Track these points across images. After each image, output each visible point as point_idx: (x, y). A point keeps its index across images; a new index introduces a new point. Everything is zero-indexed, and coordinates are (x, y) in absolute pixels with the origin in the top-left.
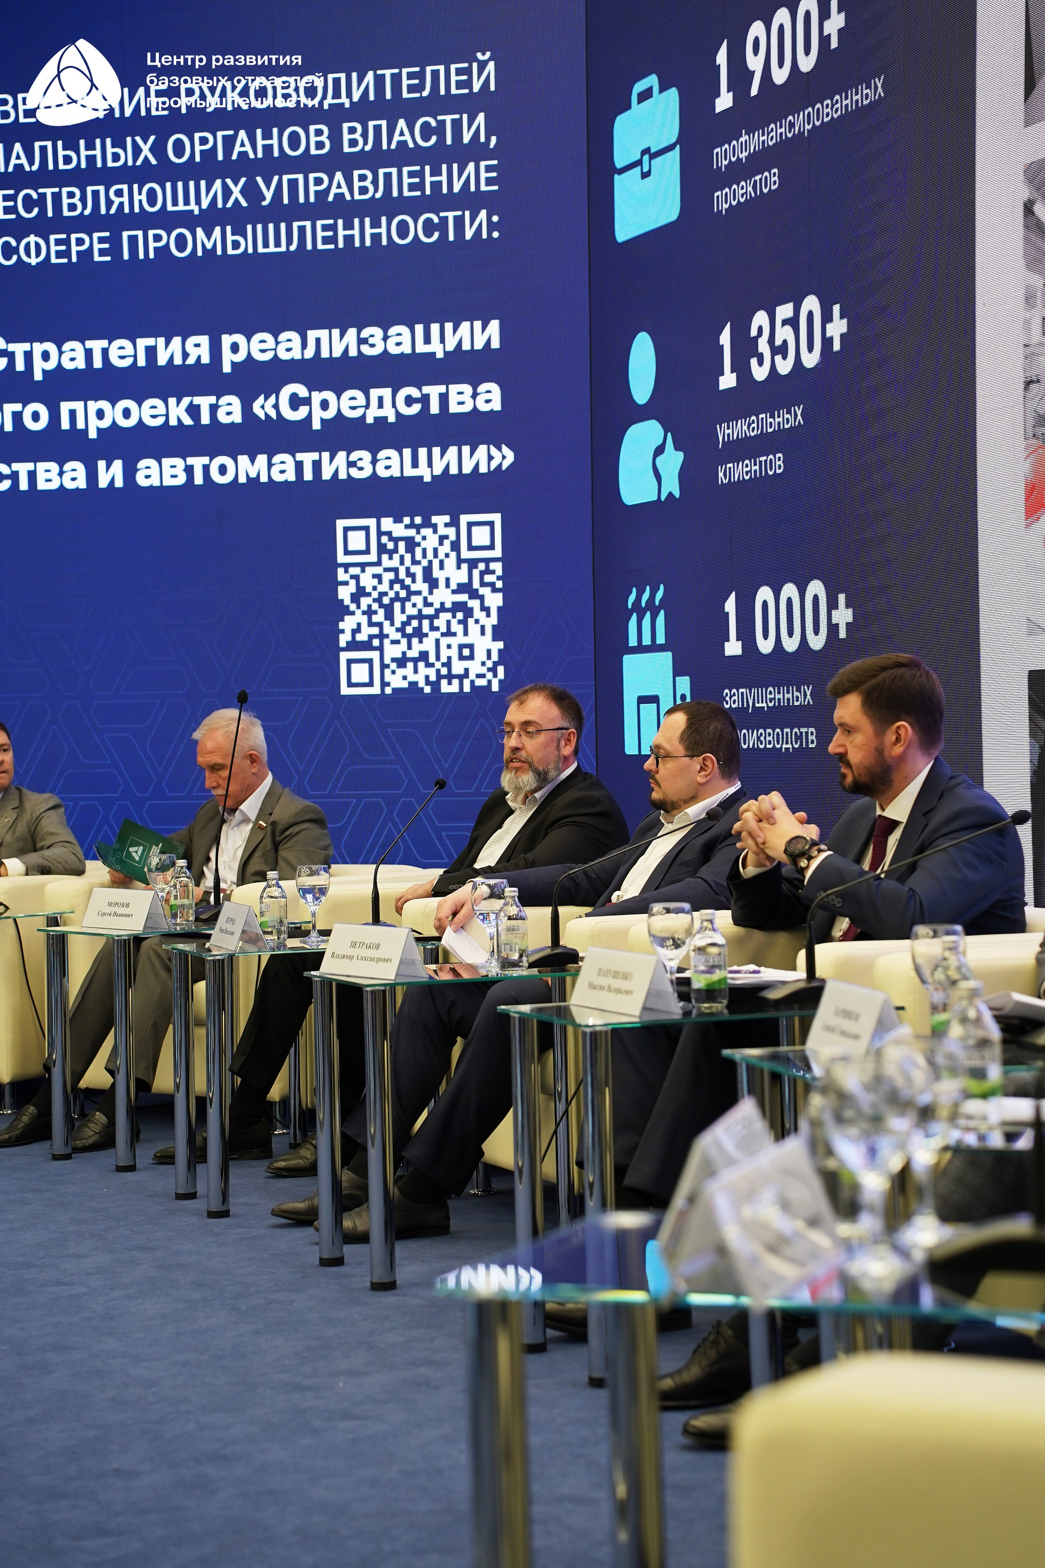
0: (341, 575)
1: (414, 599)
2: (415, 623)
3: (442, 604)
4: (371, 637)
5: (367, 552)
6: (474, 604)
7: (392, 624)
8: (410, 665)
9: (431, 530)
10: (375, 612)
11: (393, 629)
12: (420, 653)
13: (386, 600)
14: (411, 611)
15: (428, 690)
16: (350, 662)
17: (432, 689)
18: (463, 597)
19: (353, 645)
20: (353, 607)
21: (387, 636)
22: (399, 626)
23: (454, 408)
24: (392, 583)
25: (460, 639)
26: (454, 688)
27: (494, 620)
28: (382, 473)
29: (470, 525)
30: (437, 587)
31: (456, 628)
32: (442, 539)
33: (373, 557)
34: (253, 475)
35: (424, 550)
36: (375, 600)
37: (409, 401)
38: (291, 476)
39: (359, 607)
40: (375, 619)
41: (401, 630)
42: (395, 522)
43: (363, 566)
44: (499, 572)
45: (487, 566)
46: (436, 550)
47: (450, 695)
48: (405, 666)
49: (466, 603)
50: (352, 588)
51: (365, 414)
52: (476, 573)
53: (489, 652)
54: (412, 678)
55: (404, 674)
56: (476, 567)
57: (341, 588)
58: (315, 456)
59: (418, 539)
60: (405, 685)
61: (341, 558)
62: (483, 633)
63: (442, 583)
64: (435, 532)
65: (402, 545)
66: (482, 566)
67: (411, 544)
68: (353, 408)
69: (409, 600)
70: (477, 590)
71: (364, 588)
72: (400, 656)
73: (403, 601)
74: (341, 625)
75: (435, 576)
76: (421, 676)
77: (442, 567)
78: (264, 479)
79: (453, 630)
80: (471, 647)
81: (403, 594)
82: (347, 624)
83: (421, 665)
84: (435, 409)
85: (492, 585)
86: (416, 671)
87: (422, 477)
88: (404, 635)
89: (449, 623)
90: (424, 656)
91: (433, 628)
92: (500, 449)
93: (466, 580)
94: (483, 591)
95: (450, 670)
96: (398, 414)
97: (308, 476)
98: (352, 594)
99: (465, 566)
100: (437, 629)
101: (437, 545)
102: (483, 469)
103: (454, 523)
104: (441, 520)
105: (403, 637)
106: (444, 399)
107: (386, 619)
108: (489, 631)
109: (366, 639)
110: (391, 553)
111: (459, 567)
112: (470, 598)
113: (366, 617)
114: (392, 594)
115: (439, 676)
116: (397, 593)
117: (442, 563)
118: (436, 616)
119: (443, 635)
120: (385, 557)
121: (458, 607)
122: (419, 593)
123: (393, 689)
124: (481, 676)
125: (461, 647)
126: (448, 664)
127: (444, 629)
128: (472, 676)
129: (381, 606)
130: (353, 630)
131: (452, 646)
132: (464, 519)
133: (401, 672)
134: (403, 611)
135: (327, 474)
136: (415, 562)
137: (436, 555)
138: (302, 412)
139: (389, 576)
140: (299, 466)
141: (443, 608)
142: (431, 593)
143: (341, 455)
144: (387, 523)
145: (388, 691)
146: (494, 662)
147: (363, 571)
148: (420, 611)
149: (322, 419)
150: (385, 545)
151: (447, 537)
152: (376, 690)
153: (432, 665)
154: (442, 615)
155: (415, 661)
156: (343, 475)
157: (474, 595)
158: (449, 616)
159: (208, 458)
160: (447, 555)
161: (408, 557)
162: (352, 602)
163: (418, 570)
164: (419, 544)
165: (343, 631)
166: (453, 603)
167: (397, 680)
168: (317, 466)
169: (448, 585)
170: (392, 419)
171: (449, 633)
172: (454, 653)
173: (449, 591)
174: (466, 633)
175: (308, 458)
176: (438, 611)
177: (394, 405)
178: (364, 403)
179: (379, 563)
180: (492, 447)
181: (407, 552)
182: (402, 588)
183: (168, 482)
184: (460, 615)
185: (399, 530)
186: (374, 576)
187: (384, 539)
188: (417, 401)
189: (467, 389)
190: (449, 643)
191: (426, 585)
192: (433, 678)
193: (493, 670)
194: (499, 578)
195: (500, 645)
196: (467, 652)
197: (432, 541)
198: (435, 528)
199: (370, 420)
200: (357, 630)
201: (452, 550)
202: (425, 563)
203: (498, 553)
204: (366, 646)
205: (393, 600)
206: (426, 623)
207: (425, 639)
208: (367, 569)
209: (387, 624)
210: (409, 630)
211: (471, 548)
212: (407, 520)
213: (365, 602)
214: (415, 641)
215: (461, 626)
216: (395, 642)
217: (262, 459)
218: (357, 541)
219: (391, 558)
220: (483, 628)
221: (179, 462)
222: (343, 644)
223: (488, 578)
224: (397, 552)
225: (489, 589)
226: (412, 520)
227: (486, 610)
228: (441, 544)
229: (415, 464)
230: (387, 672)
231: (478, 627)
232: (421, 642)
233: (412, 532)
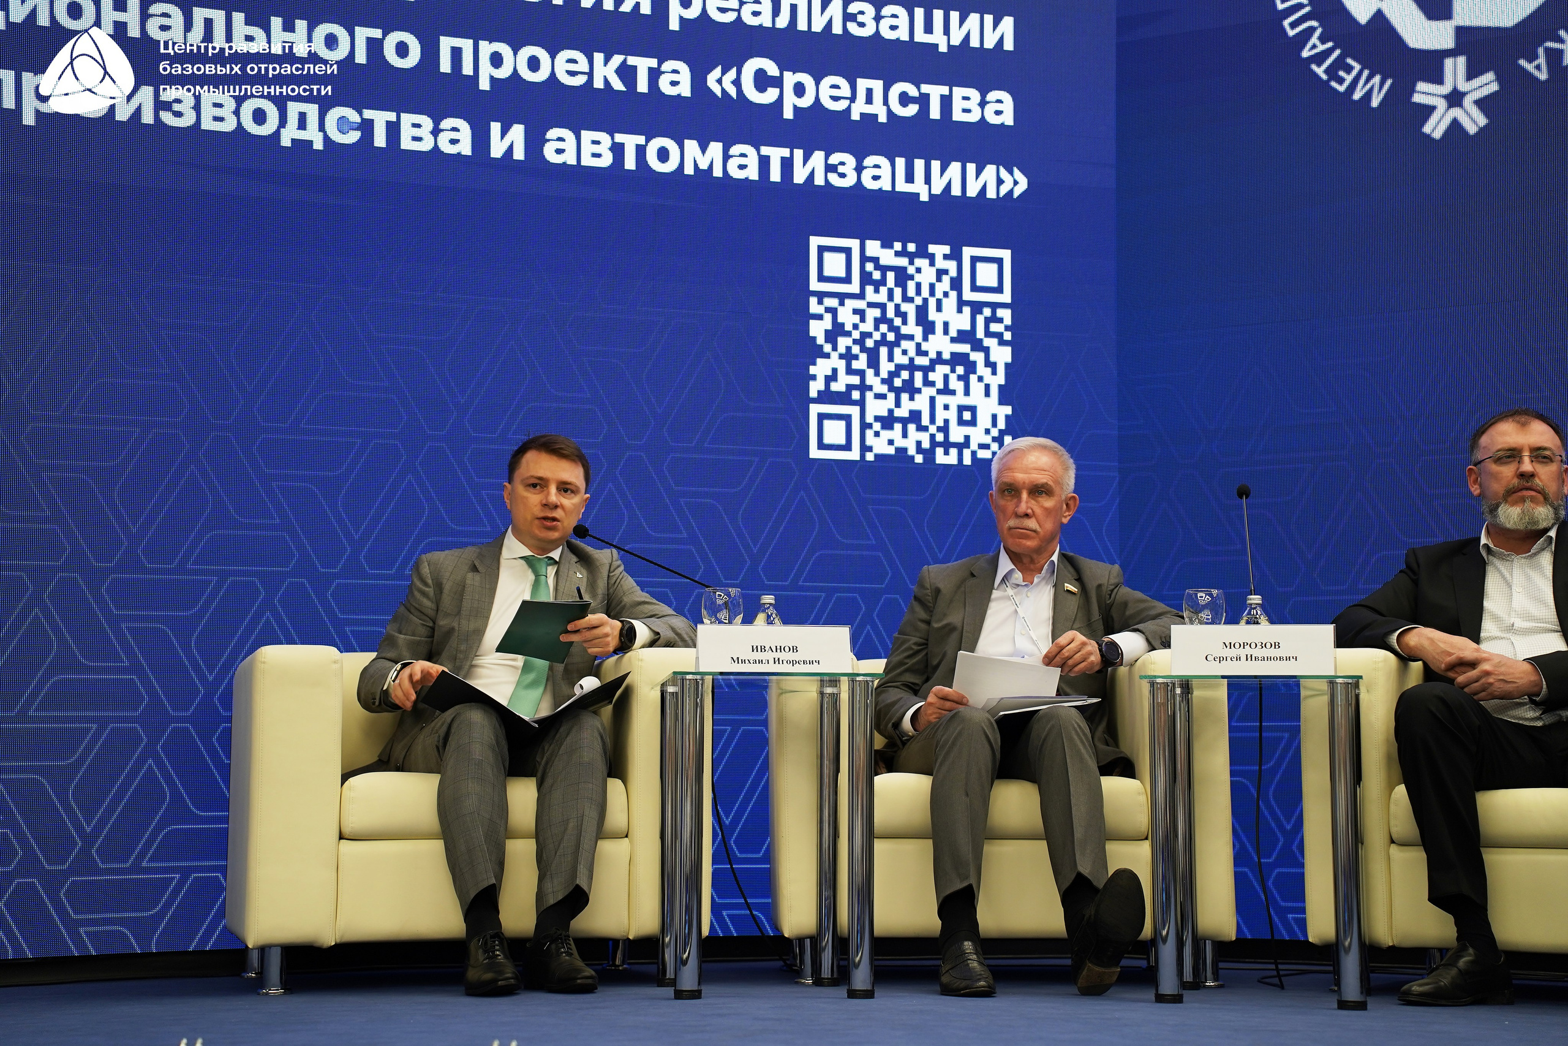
0: (814, 307)
1: (905, 344)
2: (905, 375)
3: (939, 354)
4: (850, 388)
5: (847, 280)
6: (978, 357)
7: (877, 374)
8: (898, 427)
9: (926, 261)
10: (856, 357)
11: (878, 379)
12: (911, 412)
13: (869, 343)
14: (900, 359)
15: (919, 459)
16: (822, 417)
17: (924, 459)
18: (965, 348)
19: (827, 396)
20: (828, 348)
21: (870, 388)
22: (886, 376)
23: (958, 116)
24: (877, 322)
25: (960, 399)
26: (952, 459)
27: (1001, 378)
28: (869, 184)
29: (974, 260)
30: (933, 333)
31: (956, 384)
32: (941, 273)
33: (854, 287)
34: (703, 165)
35: (918, 286)
36: (855, 342)
37: (905, 99)
38: (753, 173)
39: (835, 349)
40: (856, 365)
41: (888, 381)
42: (883, 246)
43: (842, 297)
44: (1008, 321)
45: (994, 312)
46: (932, 287)
47: (947, 467)
48: (891, 428)
49: (968, 355)
50: (827, 323)
51: (849, 108)
52: (980, 320)
53: (994, 417)
54: (900, 442)
55: (891, 438)
56: (981, 313)
57: (812, 323)
58: (785, 152)
59: (911, 270)
60: (891, 451)
61: (815, 285)
62: (987, 394)
63: (939, 328)
64: (932, 264)
65: (891, 276)
66: (987, 312)
67: (902, 276)
68: (835, 99)
69: (899, 345)
70: (981, 340)
71: (843, 325)
72: (885, 414)
73: (891, 346)
74: (813, 370)
75: (931, 318)
76: (912, 441)
77: (939, 309)
78: (718, 172)
79: (951, 387)
80: (973, 409)
81: (891, 337)
82: (821, 369)
83: (912, 427)
84: (935, 113)
85: (999, 336)
86: (905, 435)
87: (918, 195)
88: (892, 388)
89: (946, 377)
90: (915, 416)
91: (928, 383)
92: (1011, 173)
93: (968, 327)
94: (988, 342)
95: (946, 436)
96: (890, 113)
97: (775, 176)
98: (826, 331)
99: (967, 310)
100: (932, 384)
101: (934, 280)
102: (991, 194)
103: (955, 255)
104: (939, 250)
105: (890, 390)
106: (946, 102)
107: (869, 367)
108: (994, 392)
109: (843, 389)
110: (878, 285)
111: (960, 311)
112: (972, 350)
113: (843, 362)
114: (877, 336)
115: (934, 443)
116: (884, 335)
117: (939, 302)
118: (931, 368)
119: (939, 392)
120: (869, 289)
121: (958, 359)
122: (911, 337)
123: (876, 456)
124: (985, 447)
125: (961, 409)
126: (945, 429)
127: (940, 385)
128: (974, 446)
129: (863, 349)
130: (826, 377)
131: (950, 407)
132: (968, 252)
133: (886, 435)
134: (891, 358)
135: (800, 176)
136: (906, 299)
137: (932, 293)
138: (770, 96)
139: (873, 313)
140: (764, 162)
141: (939, 360)
142: (925, 339)
143: (818, 157)
144: (873, 247)
145: (870, 457)
146: (1000, 431)
147: (842, 304)
148: (912, 360)
149: (795, 107)
150: (871, 274)
151: (946, 272)
152: (854, 455)
153: (926, 429)
154: (938, 367)
155: (904, 422)
156: (819, 181)
157: (978, 346)
158: (945, 369)
159: (643, 138)
160: (946, 294)
161: (898, 292)
162: (826, 341)
163: (910, 309)
164: (912, 278)
165: (814, 378)
166: (952, 354)
167: (881, 445)
168: (787, 165)
169: (946, 332)
170: (883, 118)
171: (947, 391)
172: (952, 415)
173: (948, 338)
174: (967, 392)
175: (776, 154)
176: (934, 363)
177: (886, 102)
178: (849, 95)
179: (861, 296)
180: (1002, 170)
181: (896, 285)
182: (890, 330)
183: (587, 161)
184: (960, 370)
185: (888, 257)
186: (856, 312)
187: (870, 267)
188: (914, 100)
189: (974, 94)
190: (946, 402)
191: (920, 329)
192: (926, 445)
193: (999, 440)
194: (1007, 328)
195: (1008, 410)
196: (968, 415)
197: (927, 275)
198: (932, 258)
199: (855, 116)
200: (832, 377)
201: (952, 289)
202: (919, 301)
203: (1006, 297)
204: (843, 398)
205: (878, 344)
206: (918, 376)
207: (917, 396)
208: (847, 301)
209: (870, 373)
210: (898, 382)
211: (975, 288)
212: (898, 246)
213: (843, 342)
214: (905, 397)
215: (962, 383)
216: (880, 396)
217: (715, 149)
218: (834, 265)
219: (877, 291)
220: (987, 387)
221: (604, 138)
222: (813, 394)
223: (995, 327)
224: (885, 285)
225: (995, 341)
226: (904, 247)
227: (992, 365)
228: (939, 279)
229: (910, 178)
230: (869, 433)
231: (982, 386)
232: (912, 399)
233: (903, 262)
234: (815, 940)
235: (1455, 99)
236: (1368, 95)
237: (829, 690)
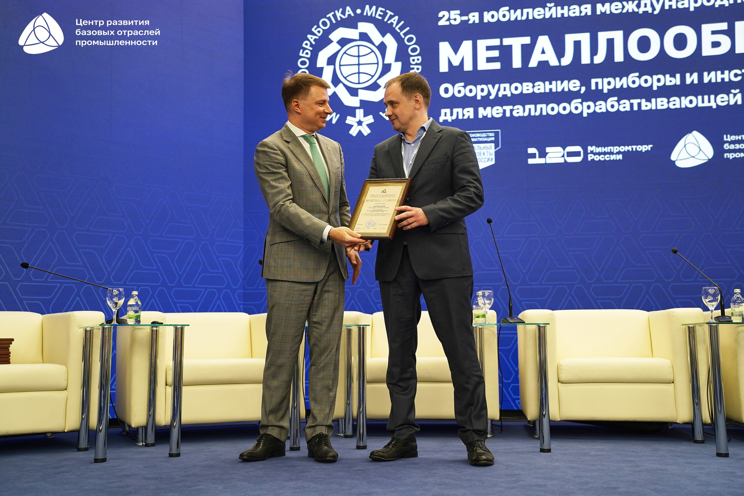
234: (145, 428)
235: (360, 123)
236: (331, 119)
237: (155, 329)
